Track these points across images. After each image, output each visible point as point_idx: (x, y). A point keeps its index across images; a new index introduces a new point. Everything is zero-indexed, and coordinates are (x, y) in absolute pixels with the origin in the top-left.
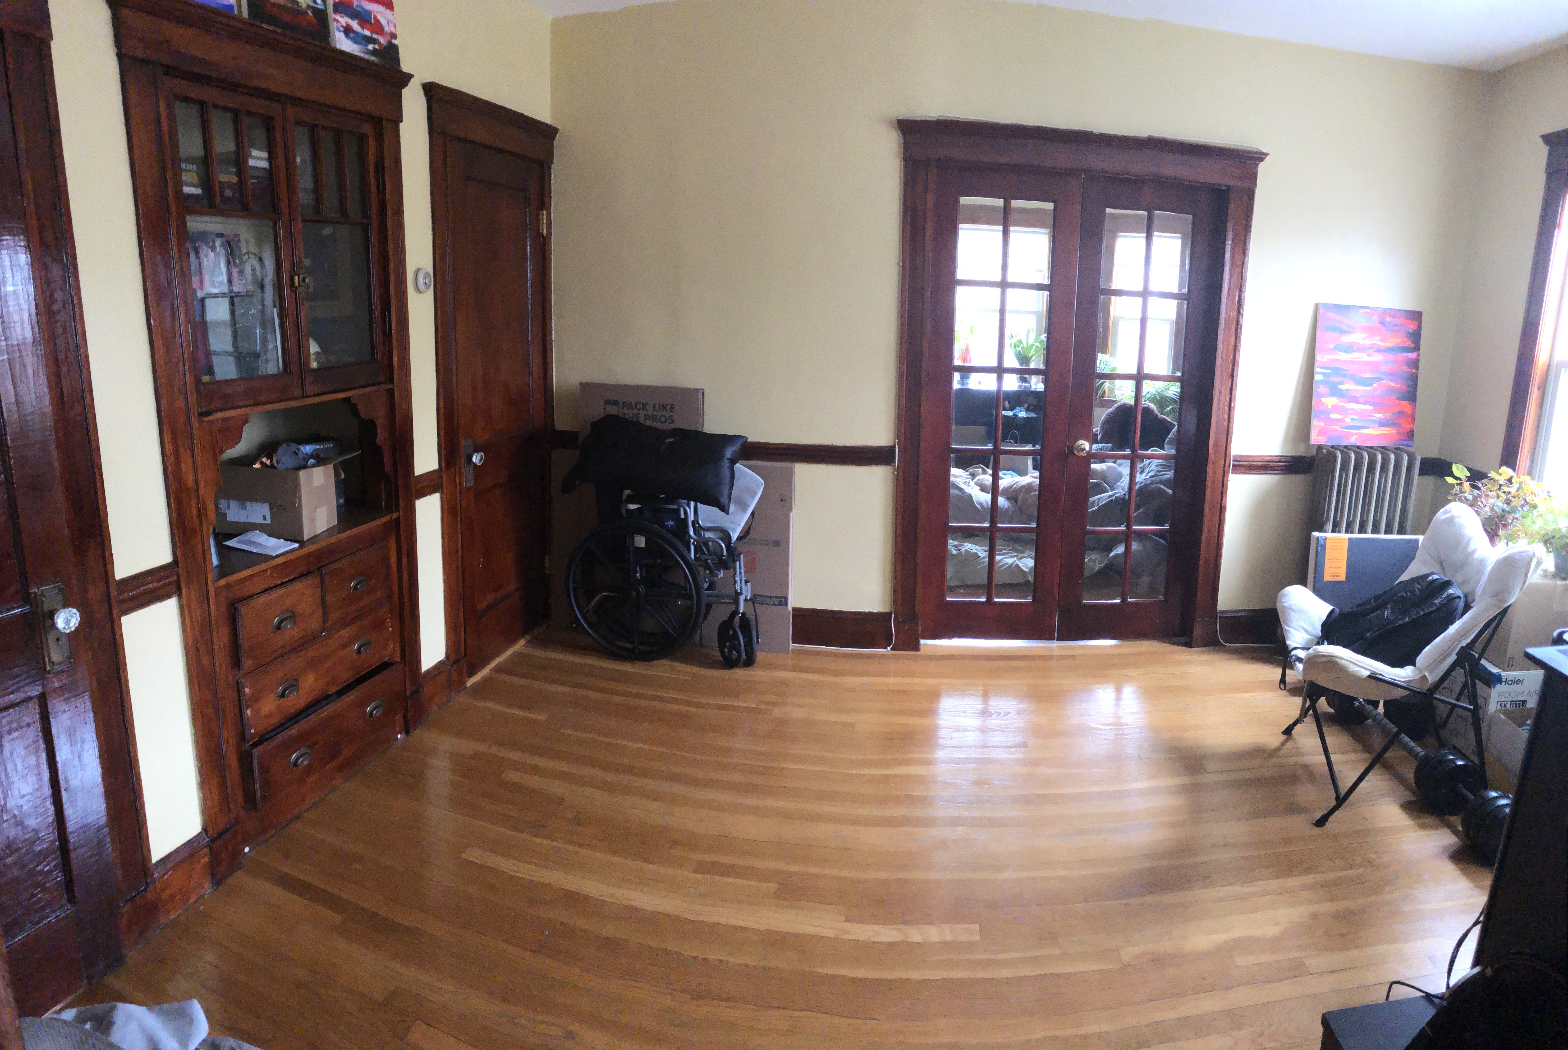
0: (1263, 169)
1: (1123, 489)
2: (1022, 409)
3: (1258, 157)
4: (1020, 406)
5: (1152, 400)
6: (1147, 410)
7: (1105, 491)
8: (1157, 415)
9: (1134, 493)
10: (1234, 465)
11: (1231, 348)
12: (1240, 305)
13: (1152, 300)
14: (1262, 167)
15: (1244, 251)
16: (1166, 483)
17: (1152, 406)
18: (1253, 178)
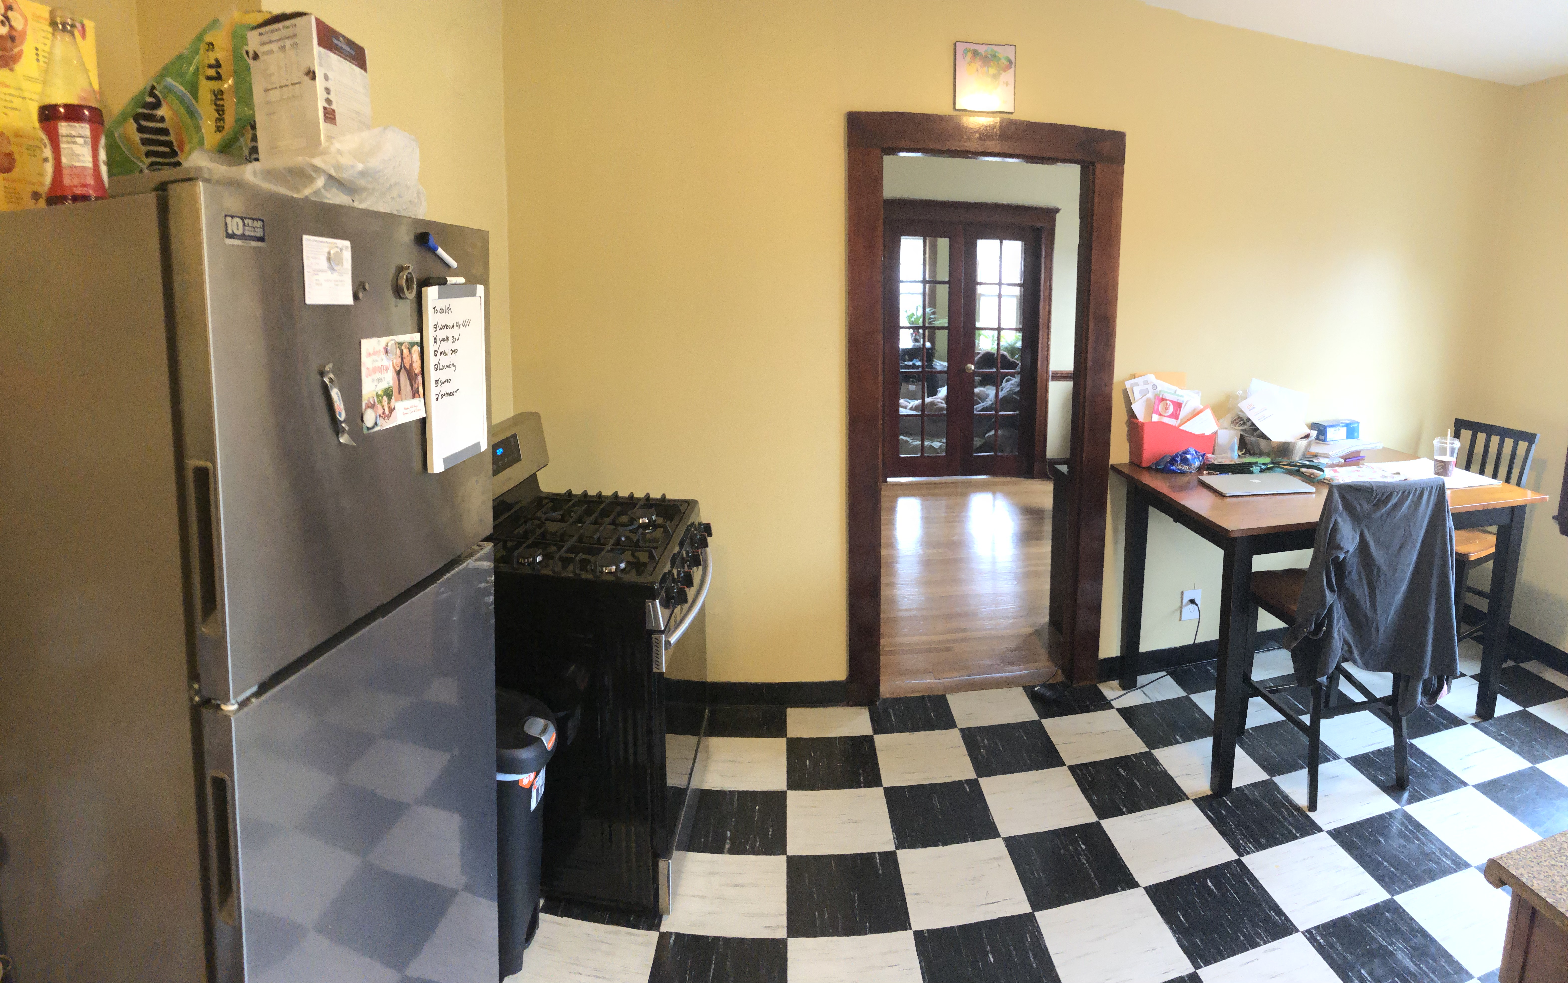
0: (1059, 217)
1: (991, 401)
2: (918, 360)
3: (1057, 211)
4: (915, 358)
5: (1007, 349)
6: (1003, 356)
7: (979, 403)
8: (1009, 360)
9: (998, 401)
10: (1052, 376)
11: (1047, 313)
12: (1051, 289)
13: (1003, 287)
14: (1058, 216)
15: (1051, 259)
16: (1016, 393)
17: (1006, 353)
18: (1054, 221)
